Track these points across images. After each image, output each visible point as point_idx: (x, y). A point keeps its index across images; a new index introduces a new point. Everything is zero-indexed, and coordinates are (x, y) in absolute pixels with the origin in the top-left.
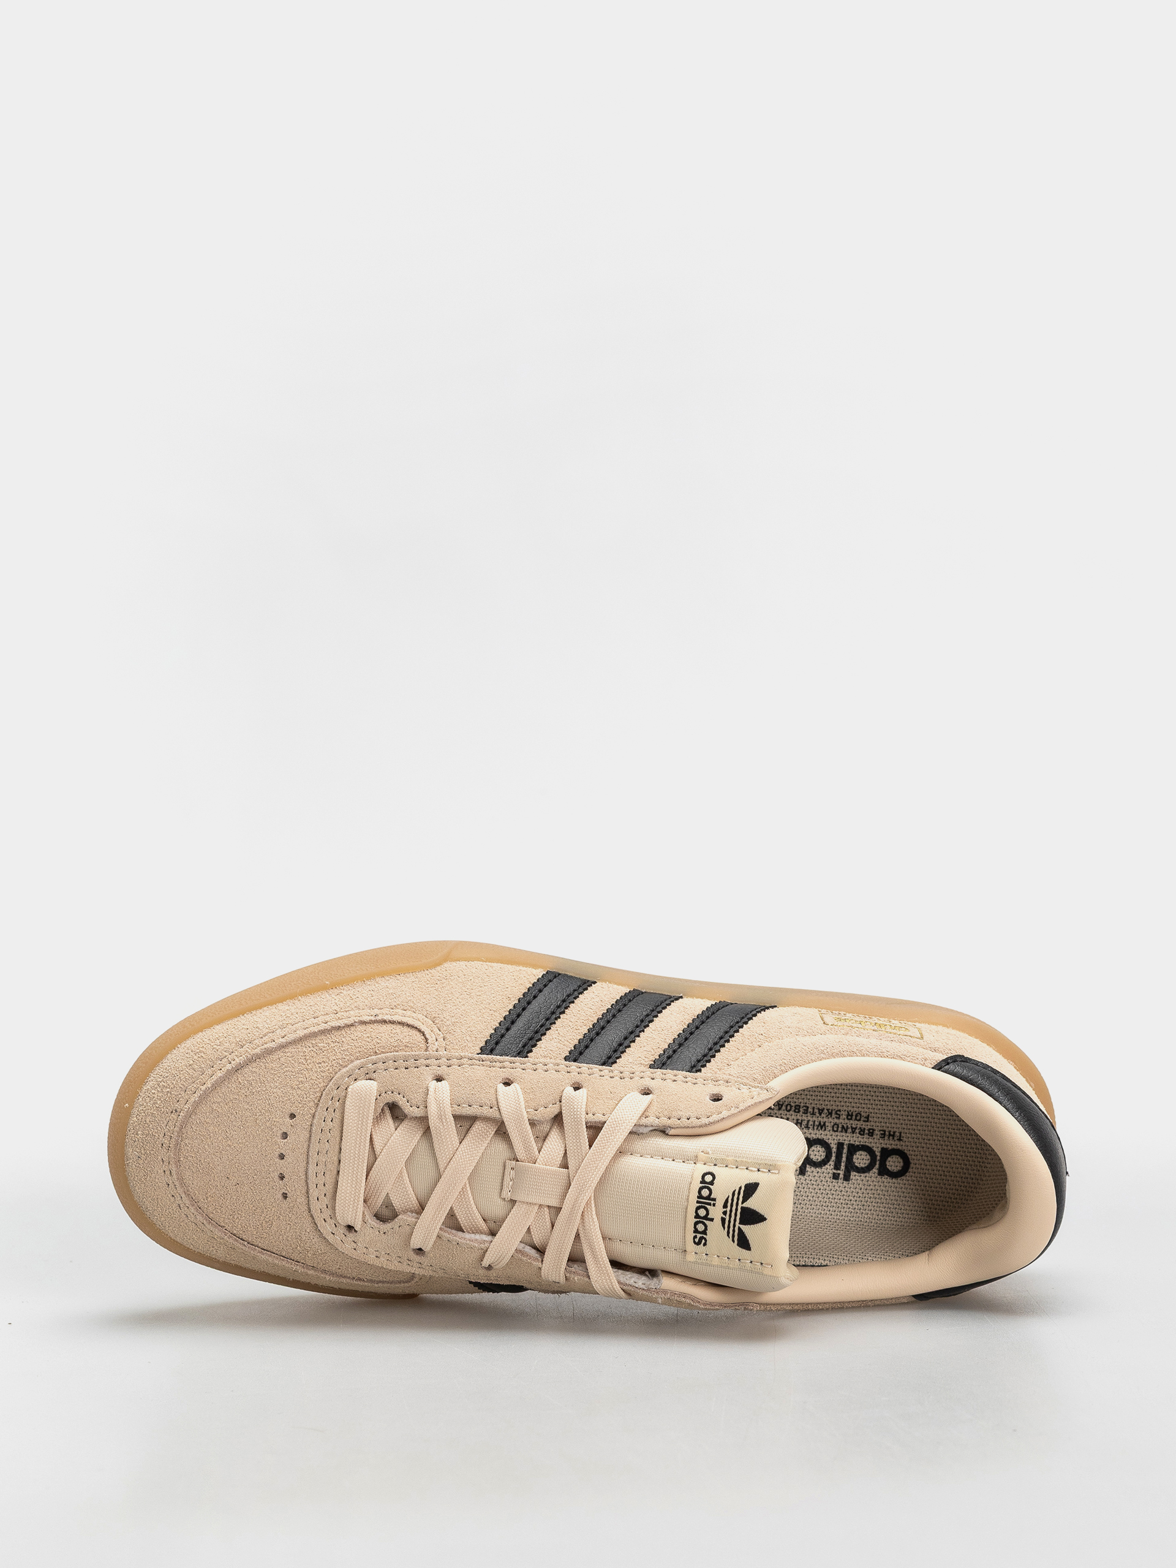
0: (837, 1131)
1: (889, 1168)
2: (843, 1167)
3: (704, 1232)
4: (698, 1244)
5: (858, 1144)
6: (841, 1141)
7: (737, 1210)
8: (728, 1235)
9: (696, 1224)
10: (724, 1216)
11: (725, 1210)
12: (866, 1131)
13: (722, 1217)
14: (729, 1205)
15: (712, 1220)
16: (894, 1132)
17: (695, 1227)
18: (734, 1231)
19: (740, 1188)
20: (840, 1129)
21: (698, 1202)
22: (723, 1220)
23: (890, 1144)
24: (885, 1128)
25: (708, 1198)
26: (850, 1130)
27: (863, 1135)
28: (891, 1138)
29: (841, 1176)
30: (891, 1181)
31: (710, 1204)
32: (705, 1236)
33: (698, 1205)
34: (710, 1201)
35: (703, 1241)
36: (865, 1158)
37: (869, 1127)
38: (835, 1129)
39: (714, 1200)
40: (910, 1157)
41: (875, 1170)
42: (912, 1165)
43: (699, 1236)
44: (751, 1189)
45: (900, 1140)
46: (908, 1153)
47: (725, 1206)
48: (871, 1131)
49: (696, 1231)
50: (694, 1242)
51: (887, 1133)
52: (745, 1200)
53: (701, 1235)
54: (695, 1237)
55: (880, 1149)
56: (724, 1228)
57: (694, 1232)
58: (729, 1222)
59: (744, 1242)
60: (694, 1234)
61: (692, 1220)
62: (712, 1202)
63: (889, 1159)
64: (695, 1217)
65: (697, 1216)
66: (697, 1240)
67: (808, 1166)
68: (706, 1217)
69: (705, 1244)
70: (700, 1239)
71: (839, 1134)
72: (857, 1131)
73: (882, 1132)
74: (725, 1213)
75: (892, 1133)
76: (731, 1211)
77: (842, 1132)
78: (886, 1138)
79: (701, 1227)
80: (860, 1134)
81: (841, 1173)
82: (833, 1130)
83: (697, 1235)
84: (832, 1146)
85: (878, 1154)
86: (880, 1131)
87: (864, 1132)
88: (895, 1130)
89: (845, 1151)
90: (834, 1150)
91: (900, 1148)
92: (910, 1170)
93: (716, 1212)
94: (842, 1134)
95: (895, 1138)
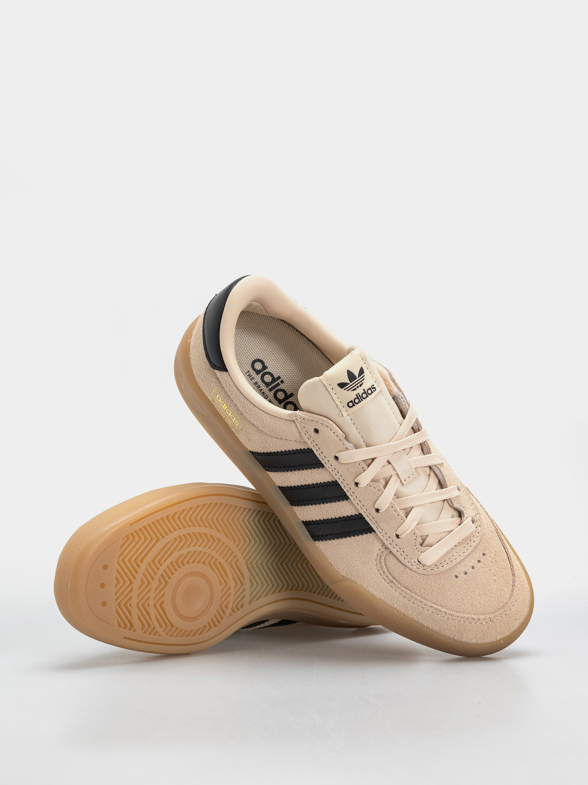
0: (267, 395)
1: (262, 366)
2: (277, 382)
3: (370, 389)
4: (375, 388)
5: (264, 384)
6: (269, 391)
7: (353, 384)
8: (364, 379)
9: (370, 394)
10: (359, 386)
11: (357, 388)
12: (257, 385)
13: (360, 387)
14: (354, 388)
15: (364, 390)
16: (248, 376)
17: (371, 394)
18: (361, 378)
19: (345, 389)
20: (265, 395)
21: (362, 400)
22: (361, 385)
23: (253, 373)
24: (250, 380)
25: (357, 398)
26: (262, 391)
27: (259, 385)
28: (251, 375)
29: (280, 380)
30: (265, 362)
31: (359, 395)
32: (371, 388)
33: (363, 399)
34: (358, 396)
35: (373, 387)
36: (266, 378)
37: (255, 386)
38: (267, 397)
39: (356, 395)
40: (251, 363)
41: (267, 370)
42: (253, 359)
43: (373, 390)
44: (342, 385)
45: (249, 371)
46: (250, 365)
47: (355, 389)
48: (255, 384)
49: (372, 392)
50: (376, 390)
51: (251, 378)
52: (347, 384)
53: (372, 389)
54: (374, 391)
55: (259, 375)
56: (363, 383)
57: (373, 393)
58: (359, 383)
59: (362, 371)
60: (373, 392)
61: (370, 397)
62: (358, 395)
63: (259, 369)
64: (368, 396)
65: (367, 396)
66: (374, 389)
67: (288, 395)
68: (365, 393)
69: (373, 385)
70: (373, 389)
71: (267, 394)
72: (260, 389)
73: (252, 380)
74: (358, 387)
75: (249, 376)
76: (355, 385)
77: (265, 394)
78: (252, 377)
79: (370, 392)
80: (260, 387)
81: (279, 381)
82: (268, 397)
83: (373, 391)
84: (273, 393)
85: (261, 374)
86: (252, 381)
87: (258, 386)
88: (247, 376)
89: (271, 387)
90: (274, 391)
91: (251, 369)
92: (255, 359)
93: (360, 391)
94: (266, 393)
95: (250, 373)
